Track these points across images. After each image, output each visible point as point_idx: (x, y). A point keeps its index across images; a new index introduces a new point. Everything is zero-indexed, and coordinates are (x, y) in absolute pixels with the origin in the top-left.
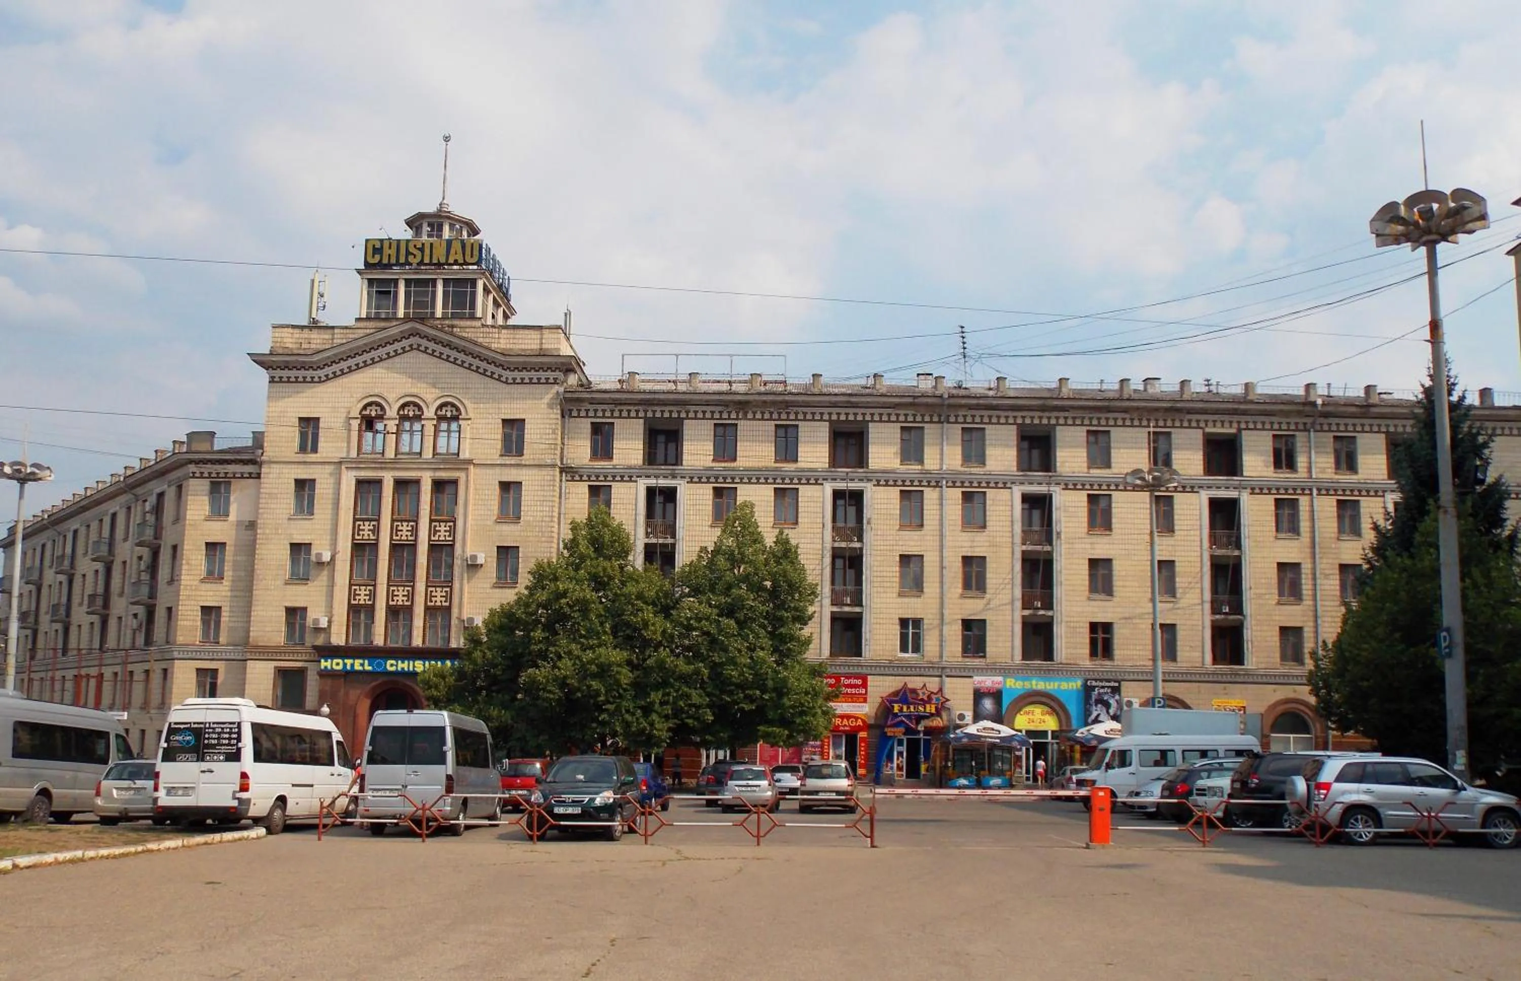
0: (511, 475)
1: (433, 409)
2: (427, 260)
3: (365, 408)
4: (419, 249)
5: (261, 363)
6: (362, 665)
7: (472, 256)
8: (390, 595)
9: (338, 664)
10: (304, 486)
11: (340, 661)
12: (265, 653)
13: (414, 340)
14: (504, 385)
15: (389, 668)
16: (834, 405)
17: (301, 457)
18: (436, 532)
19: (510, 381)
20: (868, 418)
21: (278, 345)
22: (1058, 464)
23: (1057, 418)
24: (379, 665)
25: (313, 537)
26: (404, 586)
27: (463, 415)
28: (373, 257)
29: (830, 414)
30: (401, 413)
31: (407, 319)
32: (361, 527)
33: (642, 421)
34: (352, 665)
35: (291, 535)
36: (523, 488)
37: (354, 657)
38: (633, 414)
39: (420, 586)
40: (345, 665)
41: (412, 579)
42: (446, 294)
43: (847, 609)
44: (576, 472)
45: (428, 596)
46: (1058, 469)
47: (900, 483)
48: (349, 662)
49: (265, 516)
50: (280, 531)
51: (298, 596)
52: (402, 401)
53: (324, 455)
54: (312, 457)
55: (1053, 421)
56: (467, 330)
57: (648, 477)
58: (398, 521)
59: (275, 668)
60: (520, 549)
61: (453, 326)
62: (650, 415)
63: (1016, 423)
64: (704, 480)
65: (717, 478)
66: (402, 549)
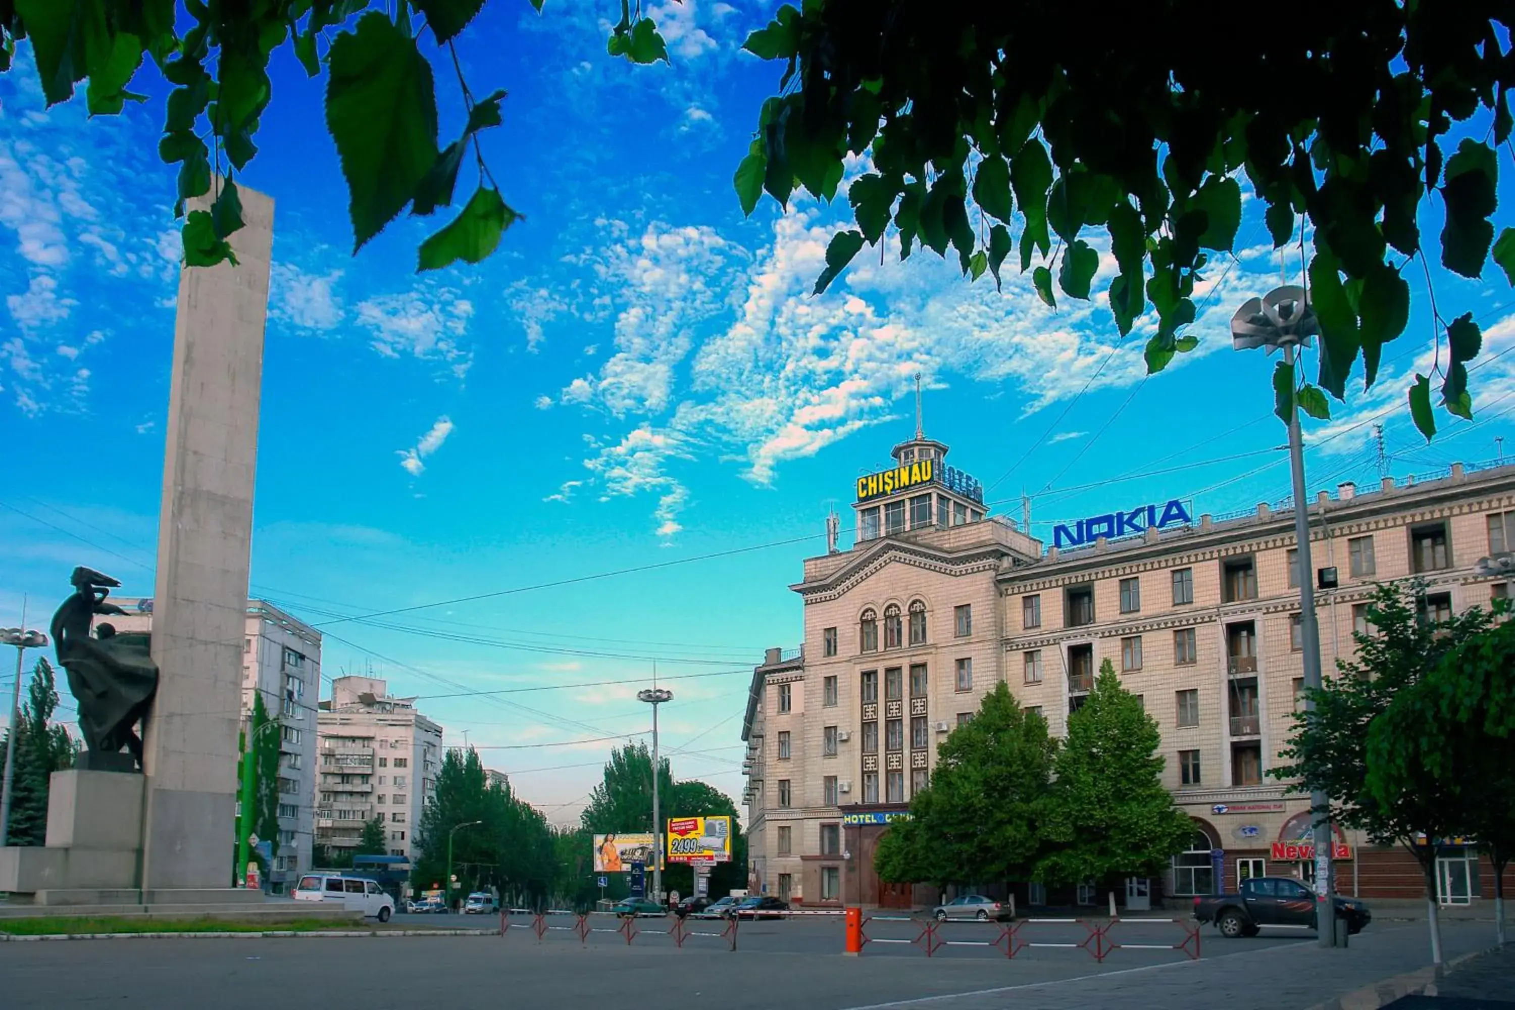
0: (963, 653)
1: (907, 607)
2: (897, 486)
3: (863, 614)
5: (799, 591)
8: (887, 762)
10: (830, 681)
12: (813, 813)
13: (892, 553)
14: (955, 578)
16: (1221, 541)
17: (827, 660)
18: (914, 707)
19: (958, 574)
20: (1255, 548)
21: (808, 574)
22: (1455, 559)
23: (1451, 509)
25: (837, 721)
26: (896, 754)
27: (928, 608)
29: (1219, 551)
30: (886, 614)
31: (888, 537)
32: (866, 710)
33: (1061, 589)
35: (825, 721)
36: (973, 662)
37: (865, 813)
39: (907, 753)
41: (901, 745)
42: (912, 510)
43: (1245, 738)
44: (1013, 643)
45: (912, 760)
46: (1455, 564)
47: (1288, 607)
48: (861, 816)
49: (809, 709)
50: (818, 719)
51: (831, 767)
52: (886, 605)
53: (842, 656)
54: (833, 659)
55: (1446, 513)
56: (929, 536)
57: (1069, 638)
58: (889, 703)
59: (821, 825)
61: (916, 536)
62: (1067, 582)
63: (1404, 524)
64: (1113, 633)
65: (1124, 630)
66: (893, 723)
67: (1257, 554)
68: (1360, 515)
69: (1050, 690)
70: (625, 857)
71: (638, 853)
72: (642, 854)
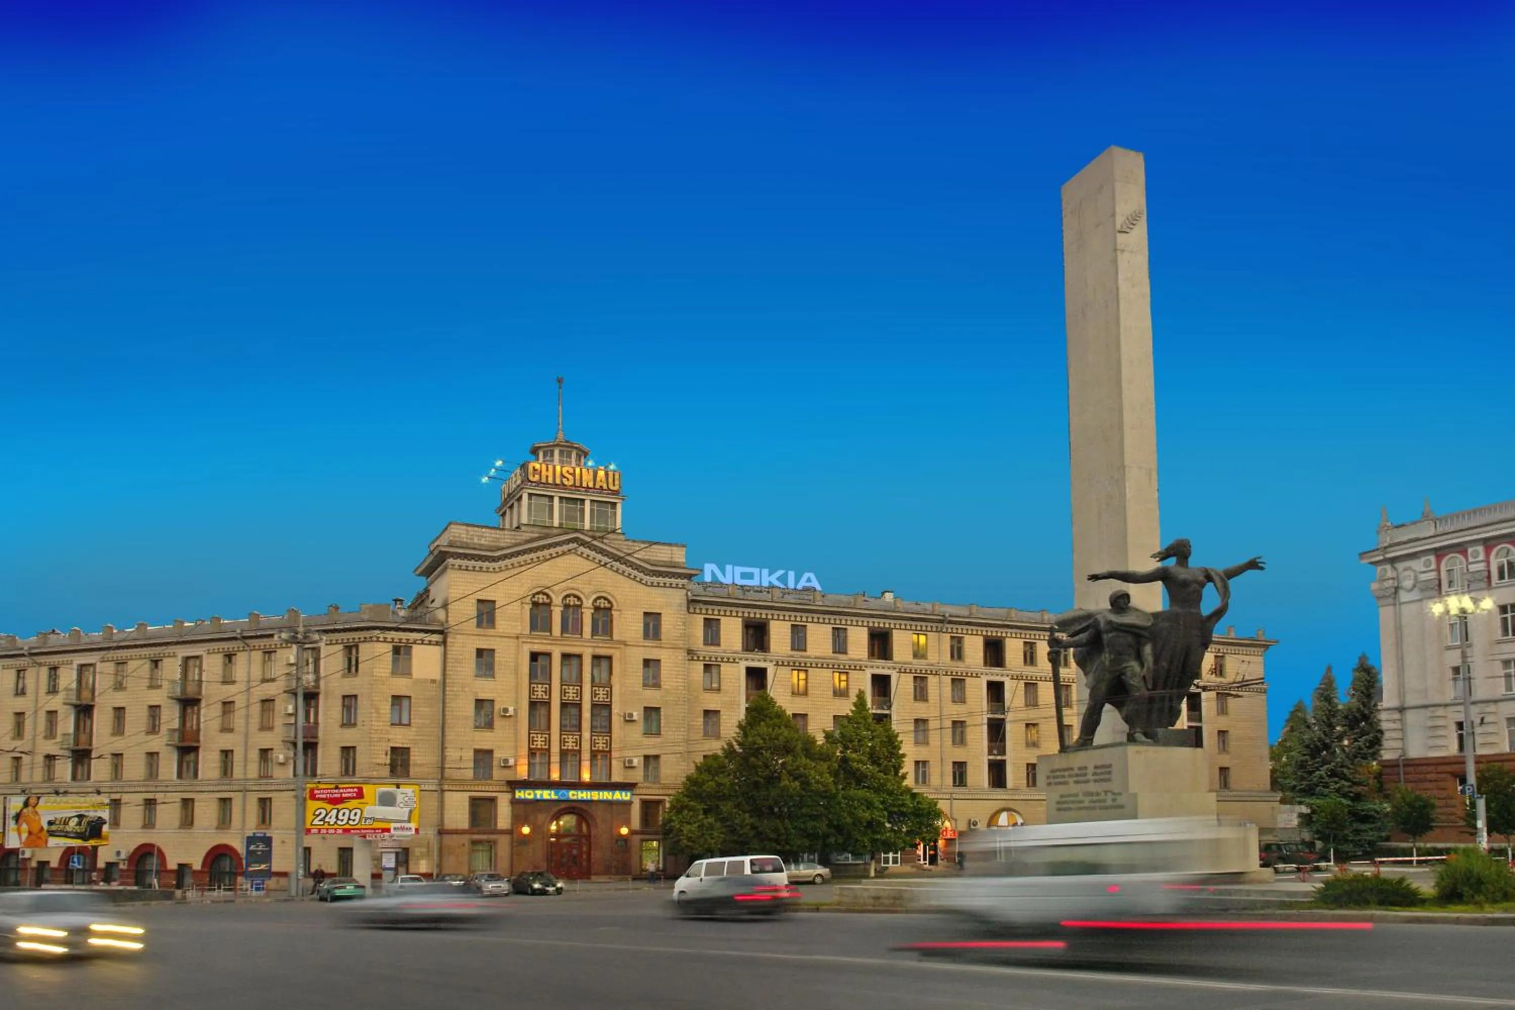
0: (652, 654)
1: (591, 601)
2: (575, 483)
3: (535, 596)
4: (571, 474)
6: (550, 795)
7: (614, 485)
8: (562, 742)
9: (529, 794)
10: (484, 655)
11: (531, 792)
12: (461, 785)
13: (573, 546)
14: (644, 587)
15: (571, 797)
16: (872, 617)
17: (482, 631)
18: (596, 695)
19: (649, 584)
20: (892, 626)
21: (457, 539)
22: (1007, 663)
23: (1006, 633)
24: (563, 795)
25: (495, 695)
26: (573, 735)
27: (615, 607)
28: (534, 476)
30: (564, 602)
31: (562, 528)
32: (535, 689)
33: (740, 619)
34: (542, 795)
35: (476, 693)
36: (662, 664)
37: (541, 789)
38: (734, 614)
39: (586, 735)
40: (535, 795)
41: (579, 728)
42: (592, 511)
44: (695, 654)
45: (593, 743)
46: (1007, 666)
47: (913, 671)
48: (538, 793)
49: (453, 677)
50: (466, 689)
51: (485, 740)
52: (565, 593)
53: (501, 630)
54: (490, 632)
55: (1004, 635)
56: (614, 542)
57: (746, 660)
58: (565, 685)
59: (470, 797)
60: (662, 710)
61: (603, 538)
62: (746, 615)
63: (982, 635)
64: (786, 664)
65: (794, 663)
66: (570, 707)
67: (894, 631)
68: (960, 623)
69: (727, 699)
70: (54, 828)
71: (73, 823)
72: (79, 824)
